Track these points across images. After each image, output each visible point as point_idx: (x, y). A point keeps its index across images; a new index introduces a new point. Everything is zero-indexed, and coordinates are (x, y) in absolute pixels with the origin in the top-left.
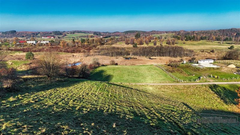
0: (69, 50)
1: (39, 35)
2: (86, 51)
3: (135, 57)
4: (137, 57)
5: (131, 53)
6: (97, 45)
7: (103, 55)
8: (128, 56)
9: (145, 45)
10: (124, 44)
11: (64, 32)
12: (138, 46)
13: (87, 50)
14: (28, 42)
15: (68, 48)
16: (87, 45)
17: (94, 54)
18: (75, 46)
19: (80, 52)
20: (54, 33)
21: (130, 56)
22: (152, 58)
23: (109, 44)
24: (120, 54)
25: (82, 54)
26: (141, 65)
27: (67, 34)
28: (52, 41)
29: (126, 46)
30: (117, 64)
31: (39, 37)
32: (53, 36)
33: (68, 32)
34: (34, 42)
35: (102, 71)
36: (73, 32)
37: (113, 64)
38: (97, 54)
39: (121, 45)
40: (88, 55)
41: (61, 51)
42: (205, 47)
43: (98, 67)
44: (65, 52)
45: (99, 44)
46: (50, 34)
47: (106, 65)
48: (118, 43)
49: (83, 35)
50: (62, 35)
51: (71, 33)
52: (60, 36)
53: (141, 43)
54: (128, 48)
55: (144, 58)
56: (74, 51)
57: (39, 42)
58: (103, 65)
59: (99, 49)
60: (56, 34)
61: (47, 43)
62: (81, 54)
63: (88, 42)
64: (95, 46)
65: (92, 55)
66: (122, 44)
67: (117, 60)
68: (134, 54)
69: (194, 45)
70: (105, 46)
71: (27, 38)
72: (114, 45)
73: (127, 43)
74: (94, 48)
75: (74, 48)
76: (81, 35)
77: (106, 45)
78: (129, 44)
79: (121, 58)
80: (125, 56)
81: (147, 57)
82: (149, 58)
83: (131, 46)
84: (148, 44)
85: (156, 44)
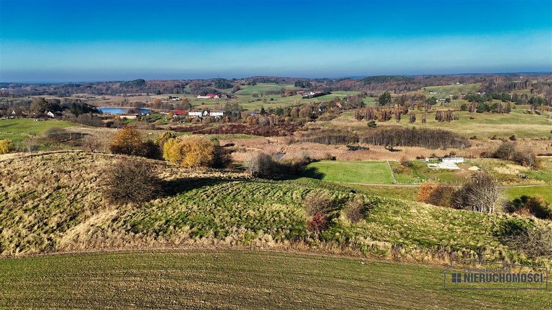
0: (260, 130)
1: (187, 88)
2: (286, 133)
3: (367, 146)
4: (370, 146)
5: (361, 138)
6: (305, 121)
7: (315, 141)
8: (356, 145)
9: (393, 122)
10: (354, 119)
11: (235, 79)
12: (378, 123)
13: (289, 131)
14: (190, 114)
15: (259, 128)
16: (287, 120)
17: (300, 140)
18: (269, 123)
19: (277, 134)
20: (216, 84)
21: (359, 143)
22: (394, 148)
23: (326, 119)
24: (342, 139)
25: (282, 137)
26: (370, 160)
27: (242, 87)
29: (356, 123)
30: (334, 159)
31: (189, 93)
32: (215, 92)
33: (243, 82)
34: (199, 114)
35: (314, 169)
36: (254, 81)
37: (328, 159)
38: (305, 138)
39: (347, 121)
40: (291, 142)
41: (249, 133)
42: (507, 128)
43: (308, 163)
44: (254, 134)
45: (307, 118)
46: (209, 85)
47: (319, 161)
48: (342, 116)
49: (275, 90)
50: (232, 89)
51: (249, 84)
52: (229, 91)
53: (386, 117)
54: (359, 129)
55: (382, 149)
56: (268, 132)
57: (206, 113)
58: (315, 161)
59: (307, 129)
60: (219, 87)
61: (222, 117)
62: (280, 139)
63: (289, 115)
64: (301, 124)
65: (298, 141)
66: (350, 118)
67: (337, 151)
68: (367, 141)
69: (492, 122)
70: (318, 122)
71: (171, 98)
72: (334, 122)
73: (360, 118)
74: (300, 127)
75: (267, 127)
76: (268, 89)
77: (321, 120)
78: (363, 117)
79: (343, 148)
80: (351, 144)
81: (387, 147)
82: (390, 150)
83: (364, 123)
84: (399, 119)
85: (413, 120)
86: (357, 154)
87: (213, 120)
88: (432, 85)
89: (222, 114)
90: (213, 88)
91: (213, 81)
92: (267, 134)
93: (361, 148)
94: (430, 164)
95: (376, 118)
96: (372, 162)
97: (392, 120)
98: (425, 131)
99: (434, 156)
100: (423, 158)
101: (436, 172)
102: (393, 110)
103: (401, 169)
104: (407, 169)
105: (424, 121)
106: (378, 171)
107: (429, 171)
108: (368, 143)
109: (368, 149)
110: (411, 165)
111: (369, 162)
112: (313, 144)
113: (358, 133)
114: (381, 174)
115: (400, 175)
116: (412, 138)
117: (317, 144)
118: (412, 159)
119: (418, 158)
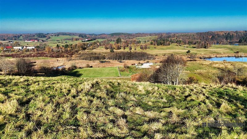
0: (53, 55)
1: (21, 37)
2: (68, 56)
3: (109, 61)
4: (111, 61)
5: (107, 57)
6: (79, 50)
7: (83, 59)
8: (104, 60)
9: (122, 50)
10: (104, 49)
11: (48, 34)
12: (115, 51)
13: (70, 55)
14: (14, 48)
15: (53, 54)
16: (70, 50)
17: (75, 59)
18: (59, 51)
19: (63, 57)
20: (37, 35)
21: (106, 60)
22: (122, 61)
23: (90, 49)
24: (97, 58)
27: (51, 37)
28: (38, 47)
29: (105, 51)
30: (91, 67)
31: (22, 40)
32: (36, 39)
33: (53, 35)
34: (20, 48)
35: (77, 72)
36: (58, 35)
37: (88, 67)
38: (78, 58)
39: (101, 50)
40: (70, 60)
41: (47, 56)
42: (169, 51)
43: (75, 69)
44: (50, 57)
45: (80, 49)
46: (33, 36)
47: (83, 68)
48: (99, 48)
49: (68, 38)
50: (46, 38)
51: (55, 36)
52: (44, 39)
53: (119, 48)
54: (106, 53)
55: (116, 62)
57: (25, 47)
58: (80, 68)
59: (80, 54)
60: (39, 37)
61: (33, 49)
62: (64, 59)
63: (72, 48)
64: (77, 51)
65: (74, 59)
66: (102, 49)
67: (94, 63)
68: (109, 58)
69: (163, 49)
70: (86, 51)
71: (10, 42)
72: (94, 51)
73: (107, 48)
74: (76, 53)
75: (58, 53)
76: (65, 38)
77: (88, 50)
79: (97, 62)
80: (102, 60)
81: (119, 61)
82: (120, 62)
83: (109, 50)
84: (125, 49)
85: (131, 49)
86: (103, 64)
87: (28, 50)
88: (139, 36)
89: (34, 48)
90: (36, 37)
91: (36, 34)
92: (58, 57)
93: (106, 62)
94: (138, 66)
95: (114, 48)
96: (110, 68)
97: (121, 49)
98: (136, 53)
99: (139, 63)
100: (135, 64)
101: (140, 69)
102: (122, 45)
103: (124, 70)
104: (126, 69)
105: (135, 49)
106: (112, 71)
107: (137, 69)
108: (110, 59)
109: (110, 62)
110: (128, 67)
111: (109, 68)
112: (82, 60)
113: (106, 55)
114: (114, 72)
115: (123, 72)
116: (130, 56)
117: (84, 61)
118: (130, 65)
119: (132, 64)
